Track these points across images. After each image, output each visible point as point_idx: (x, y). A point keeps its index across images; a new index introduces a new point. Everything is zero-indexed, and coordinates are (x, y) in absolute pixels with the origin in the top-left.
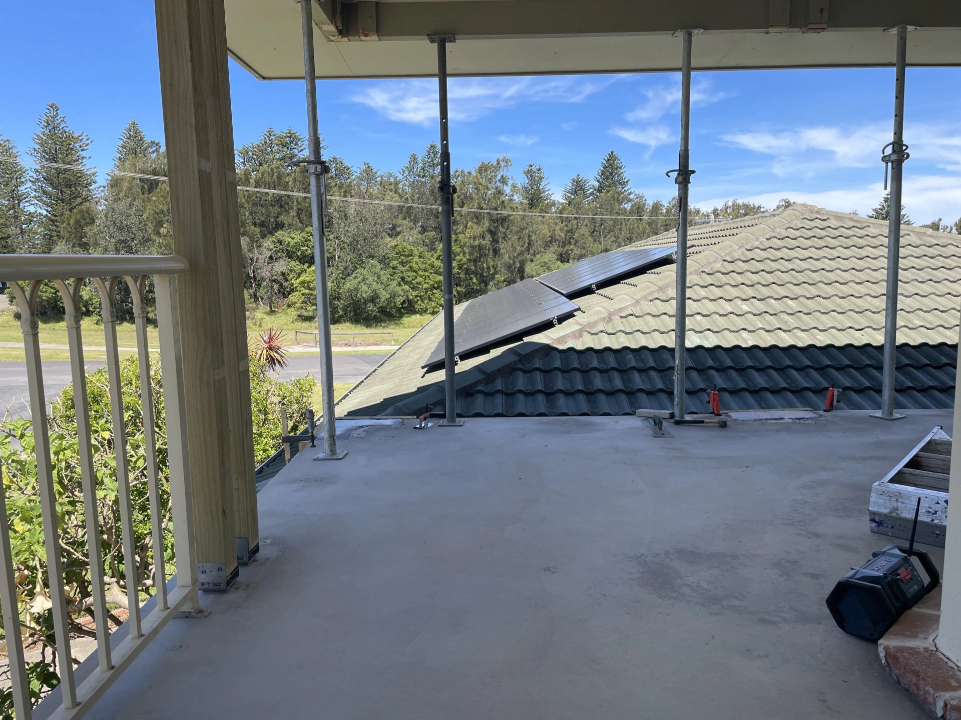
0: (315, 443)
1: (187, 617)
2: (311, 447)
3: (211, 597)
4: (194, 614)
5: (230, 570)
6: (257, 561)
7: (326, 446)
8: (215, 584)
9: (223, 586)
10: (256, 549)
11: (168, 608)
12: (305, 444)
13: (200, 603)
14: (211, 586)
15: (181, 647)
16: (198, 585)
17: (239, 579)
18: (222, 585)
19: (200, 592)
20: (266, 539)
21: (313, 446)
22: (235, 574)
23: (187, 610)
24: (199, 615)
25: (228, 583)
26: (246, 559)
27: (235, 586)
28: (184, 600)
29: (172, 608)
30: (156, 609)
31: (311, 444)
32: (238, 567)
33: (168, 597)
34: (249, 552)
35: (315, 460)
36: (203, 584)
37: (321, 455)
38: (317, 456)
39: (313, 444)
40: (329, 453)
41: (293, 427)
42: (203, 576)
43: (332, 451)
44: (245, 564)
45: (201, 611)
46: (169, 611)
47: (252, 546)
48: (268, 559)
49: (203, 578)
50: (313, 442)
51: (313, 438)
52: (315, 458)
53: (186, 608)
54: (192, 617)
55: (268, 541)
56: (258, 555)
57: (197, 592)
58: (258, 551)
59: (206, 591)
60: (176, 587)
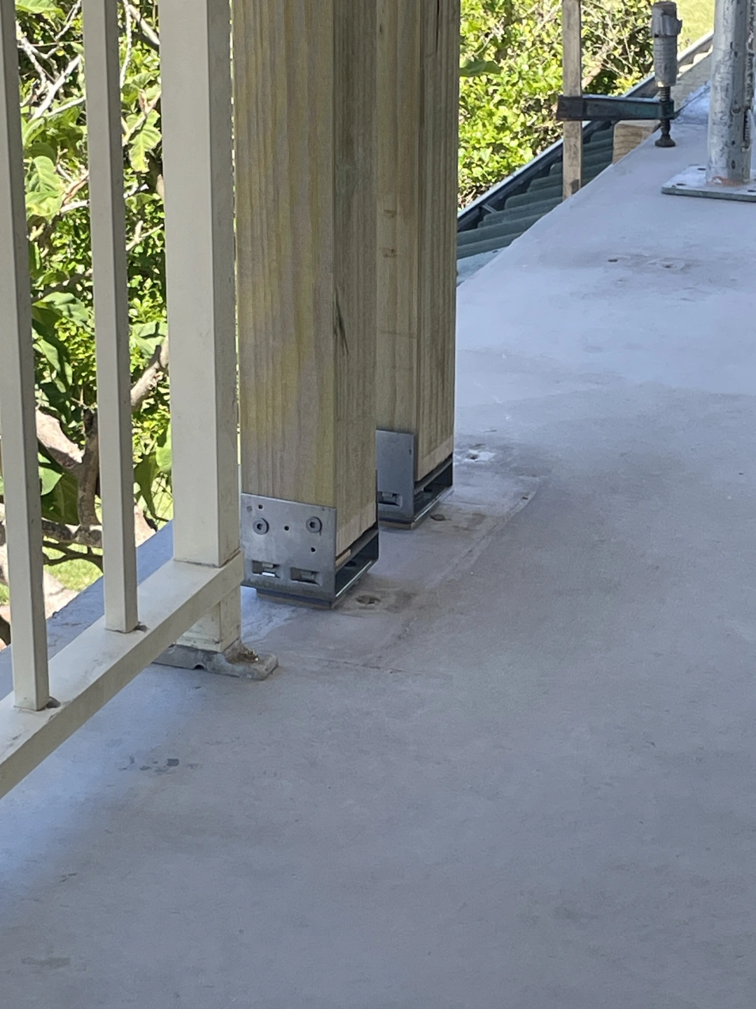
0: (674, 132)
1: (199, 667)
2: (658, 144)
3: (283, 615)
4: (221, 660)
5: (348, 535)
6: (442, 519)
7: (715, 147)
8: (296, 574)
9: (322, 583)
10: (443, 478)
11: (139, 628)
12: (637, 134)
13: (244, 630)
14: (284, 579)
15: (173, 762)
16: (240, 567)
17: (376, 569)
18: (320, 579)
19: (247, 592)
20: (478, 446)
21: (666, 142)
22: (366, 550)
23: (200, 646)
24: (239, 668)
25: (341, 577)
26: (404, 503)
27: (361, 593)
28: (192, 609)
29: (152, 627)
30: (102, 622)
31: (659, 134)
32: (375, 527)
33: (141, 591)
34: (417, 484)
35: (669, 192)
36: (258, 567)
37: (692, 179)
38: (679, 178)
39: (666, 135)
40: (724, 174)
41: (599, 78)
42: (259, 538)
43: (733, 165)
44: (402, 523)
45: (245, 657)
46: (141, 636)
47: (427, 465)
48: (479, 517)
49: (257, 546)
50: (667, 128)
51: (667, 112)
52: (669, 184)
53: (198, 636)
54: (217, 671)
55: (485, 456)
56: (445, 498)
57: (236, 590)
58: (450, 484)
59: (268, 592)
60: (170, 563)
